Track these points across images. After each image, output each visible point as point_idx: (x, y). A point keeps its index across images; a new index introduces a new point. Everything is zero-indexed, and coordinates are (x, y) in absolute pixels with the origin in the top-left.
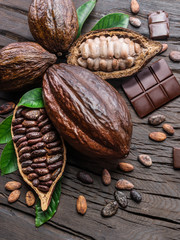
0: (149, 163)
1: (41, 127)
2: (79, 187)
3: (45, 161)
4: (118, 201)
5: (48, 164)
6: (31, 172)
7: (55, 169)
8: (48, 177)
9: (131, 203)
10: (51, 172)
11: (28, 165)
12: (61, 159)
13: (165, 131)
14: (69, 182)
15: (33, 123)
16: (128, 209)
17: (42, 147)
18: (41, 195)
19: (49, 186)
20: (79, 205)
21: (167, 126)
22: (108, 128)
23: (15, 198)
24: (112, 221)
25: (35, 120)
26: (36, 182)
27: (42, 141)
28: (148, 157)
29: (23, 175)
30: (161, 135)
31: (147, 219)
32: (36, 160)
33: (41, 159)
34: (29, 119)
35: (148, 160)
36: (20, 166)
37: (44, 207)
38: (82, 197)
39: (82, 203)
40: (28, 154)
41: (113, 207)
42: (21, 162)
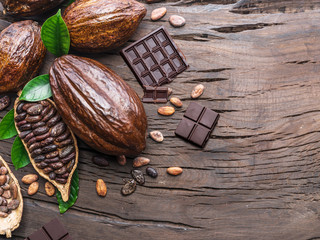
0: (161, 139)
1: (46, 121)
2: (96, 170)
3: (58, 156)
4: (135, 180)
5: (61, 158)
6: (46, 167)
7: (68, 161)
8: (64, 170)
9: (148, 179)
10: (65, 164)
11: (41, 160)
12: (73, 151)
13: (173, 105)
14: (85, 167)
15: (37, 117)
16: (146, 184)
17: (52, 143)
18: (60, 187)
19: (67, 178)
20: (98, 189)
21: (174, 100)
22: (122, 132)
23: (34, 191)
24: (132, 198)
25: (39, 114)
26: (53, 175)
27: (50, 136)
28: (159, 133)
29: (37, 170)
30: (169, 110)
31: (164, 190)
32: (48, 156)
33: (53, 155)
34: (32, 115)
35: (159, 136)
36: (33, 161)
37: (65, 198)
38: (100, 181)
39: (101, 186)
40: (39, 150)
41: (131, 186)
42: (33, 157)
